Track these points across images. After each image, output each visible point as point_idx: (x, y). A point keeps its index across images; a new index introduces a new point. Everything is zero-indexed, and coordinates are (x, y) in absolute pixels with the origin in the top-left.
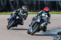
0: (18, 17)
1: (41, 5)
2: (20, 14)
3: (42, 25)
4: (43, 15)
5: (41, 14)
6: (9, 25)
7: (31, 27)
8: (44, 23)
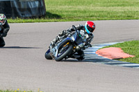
3: (77, 47)
8: (81, 45)
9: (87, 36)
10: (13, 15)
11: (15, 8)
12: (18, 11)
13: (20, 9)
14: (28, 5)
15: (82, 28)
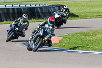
0: (17, 29)
1: (18, 13)
4: (47, 26)
5: (44, 25)
6: (8, 37)
7: (32, 42)
8: (48, 36)
9: (51, 27)
10: (37, 17)
11: (38, 12)
12: (41, 14)
13: (42, 13)
14: (49, 10)
15: (46, 23)
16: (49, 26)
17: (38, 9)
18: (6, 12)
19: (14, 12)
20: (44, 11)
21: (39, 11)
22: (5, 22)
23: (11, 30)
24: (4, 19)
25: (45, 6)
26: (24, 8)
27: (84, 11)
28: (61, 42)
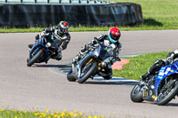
0: (49, 44)
1: (56, 14)
2: (55, 38)
3: (103, 63)
6: (31, 57)
7: (78, 66)
8: (107, 60)
10: (89, 22)
11: (91, 15)
12: (96, 18)
13: (98, 16)
14: (110, 11)
16: (111, 43)
17: (92, 8)
18: (35, 11)
19: (49, 13)
20: (102, 12)
21: (93, 11)
22: (33, 29)
23: (38, 46)
24: (31, 23)
25: (104, 3)
26: (66, 6)
27: (173, 16)
28: (125, 67)
